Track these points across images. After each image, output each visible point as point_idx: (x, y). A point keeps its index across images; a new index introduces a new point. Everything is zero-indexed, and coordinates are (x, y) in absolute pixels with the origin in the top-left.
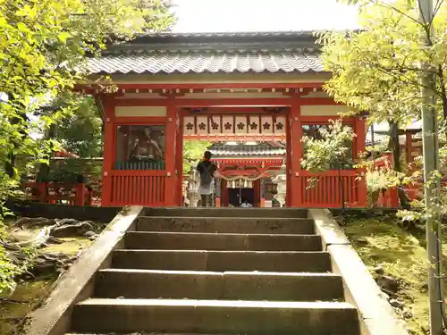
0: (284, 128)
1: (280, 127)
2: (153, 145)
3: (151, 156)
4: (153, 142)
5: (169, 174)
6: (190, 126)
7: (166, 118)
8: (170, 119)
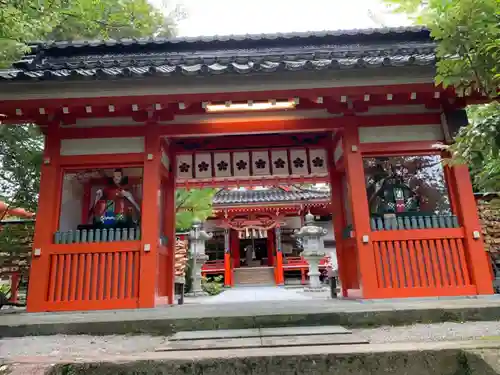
0: (325, 164)
1: (318, 162)
2: (125, 198)
3: (121, 217)
4: (125, 193)
5: (147, 247)
6: (184, 168)
7: (143, 155)
8: (150, 157)
